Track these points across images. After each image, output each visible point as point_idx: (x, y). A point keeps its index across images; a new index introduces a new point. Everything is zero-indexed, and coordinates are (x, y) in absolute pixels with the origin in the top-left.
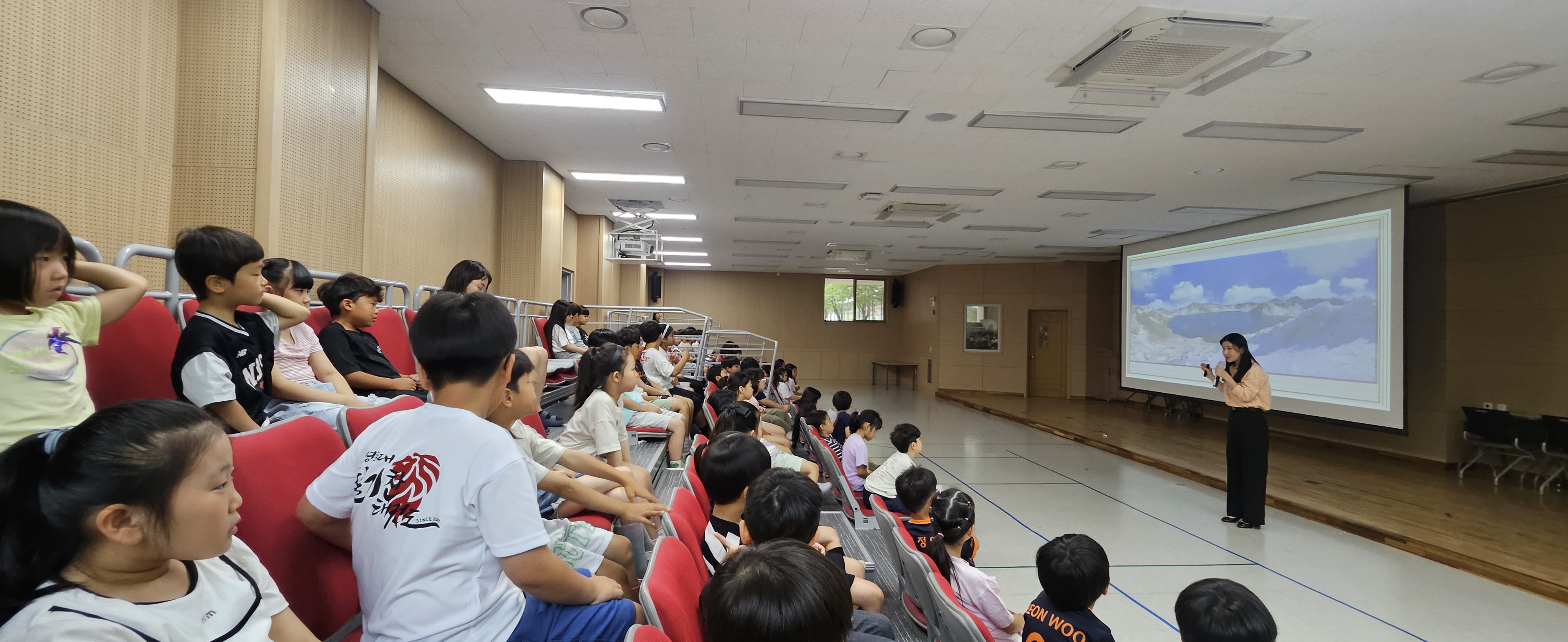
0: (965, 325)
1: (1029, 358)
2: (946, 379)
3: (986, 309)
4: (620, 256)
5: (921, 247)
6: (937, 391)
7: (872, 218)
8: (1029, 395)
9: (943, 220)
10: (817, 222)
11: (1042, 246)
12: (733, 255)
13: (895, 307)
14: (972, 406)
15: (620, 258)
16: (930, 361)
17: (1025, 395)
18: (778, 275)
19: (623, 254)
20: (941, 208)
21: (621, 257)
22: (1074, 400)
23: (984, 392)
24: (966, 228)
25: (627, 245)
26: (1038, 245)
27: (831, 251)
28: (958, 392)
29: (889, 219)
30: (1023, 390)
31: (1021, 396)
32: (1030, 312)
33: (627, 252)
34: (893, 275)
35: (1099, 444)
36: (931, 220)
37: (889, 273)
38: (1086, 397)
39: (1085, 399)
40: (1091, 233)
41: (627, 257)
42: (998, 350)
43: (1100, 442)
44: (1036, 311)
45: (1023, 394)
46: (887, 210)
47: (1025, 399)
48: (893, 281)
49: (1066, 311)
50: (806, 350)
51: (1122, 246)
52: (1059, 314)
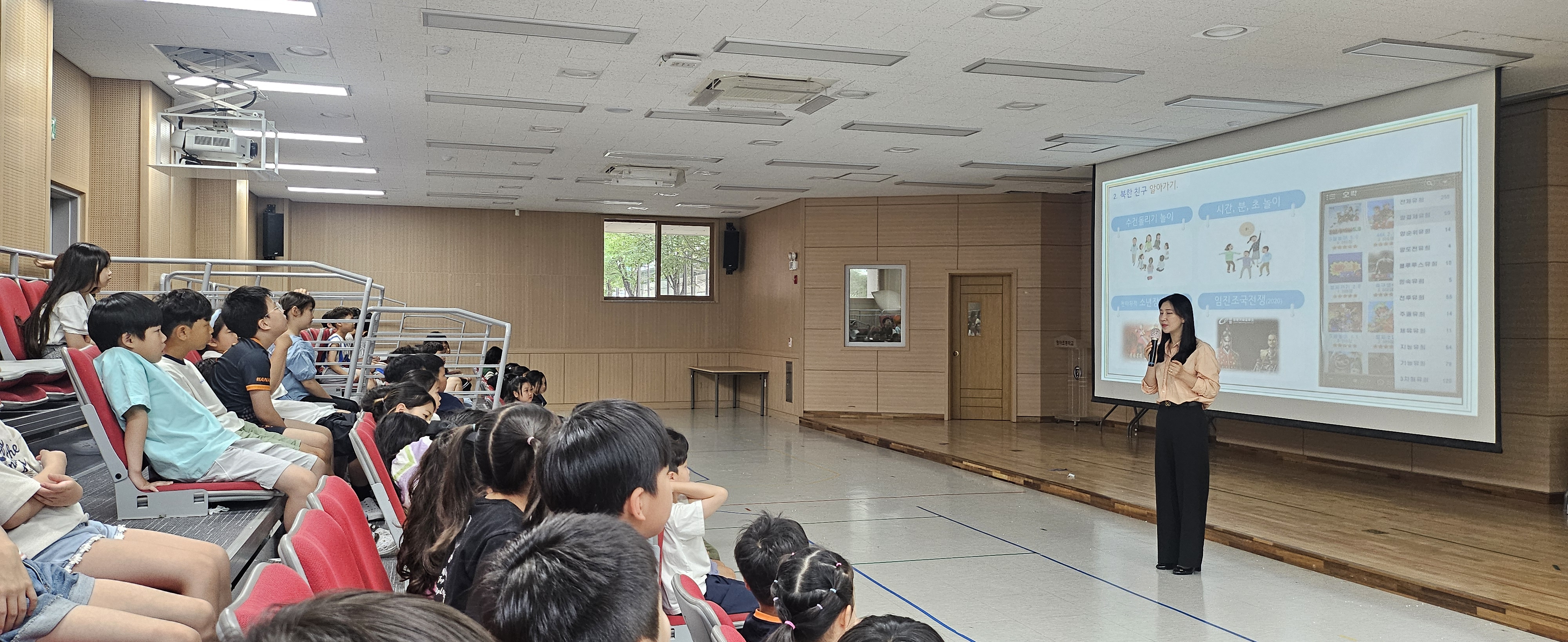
0: (847, 302)
1: (952, 354)
2: (817, 396)
3: (881, 272)
4: (184, 160)
5: (771, 163)
6: (802, 415)
7: (683, 103)
8: (952, 418)
9: (808, 108)
10: (584, 108)
11: (971, 164)
12: (428, 174)
13: (729, 272)
14: (860, 438)
15: (183, 164)
16: (789, 364)
17: (946, 418)
18: (517, 214)
19: (191, 157)
20: (804, 87)
21: (187, 163)
22: (1023, 422)
23: (880, 414)
24: (845, 128)
25: (198, 140)
26: (964, 162)
27: (612, 168)
28: (837, 415)
29: (713, 105)
30: (943, 410)
31: (940, 419)
32: (952, 277)
33: (200, 152)
34: (724, 215)
35: (1062, 489)
36: (789, 109)
37: (717, 213)
38: (1042, 418)
39: (1039, 420)
40: (1049, 140)
41: (199, 162)
42: (903, 343)
43: (1064, 486)
44: (961, 276)
45: (943, 415)
46: (712, 87)
47: (946, 423)
48: (724, 227)
49: (1010, 275)
50: (569, 351)
51: (1094, 165)
52: (999, 280)
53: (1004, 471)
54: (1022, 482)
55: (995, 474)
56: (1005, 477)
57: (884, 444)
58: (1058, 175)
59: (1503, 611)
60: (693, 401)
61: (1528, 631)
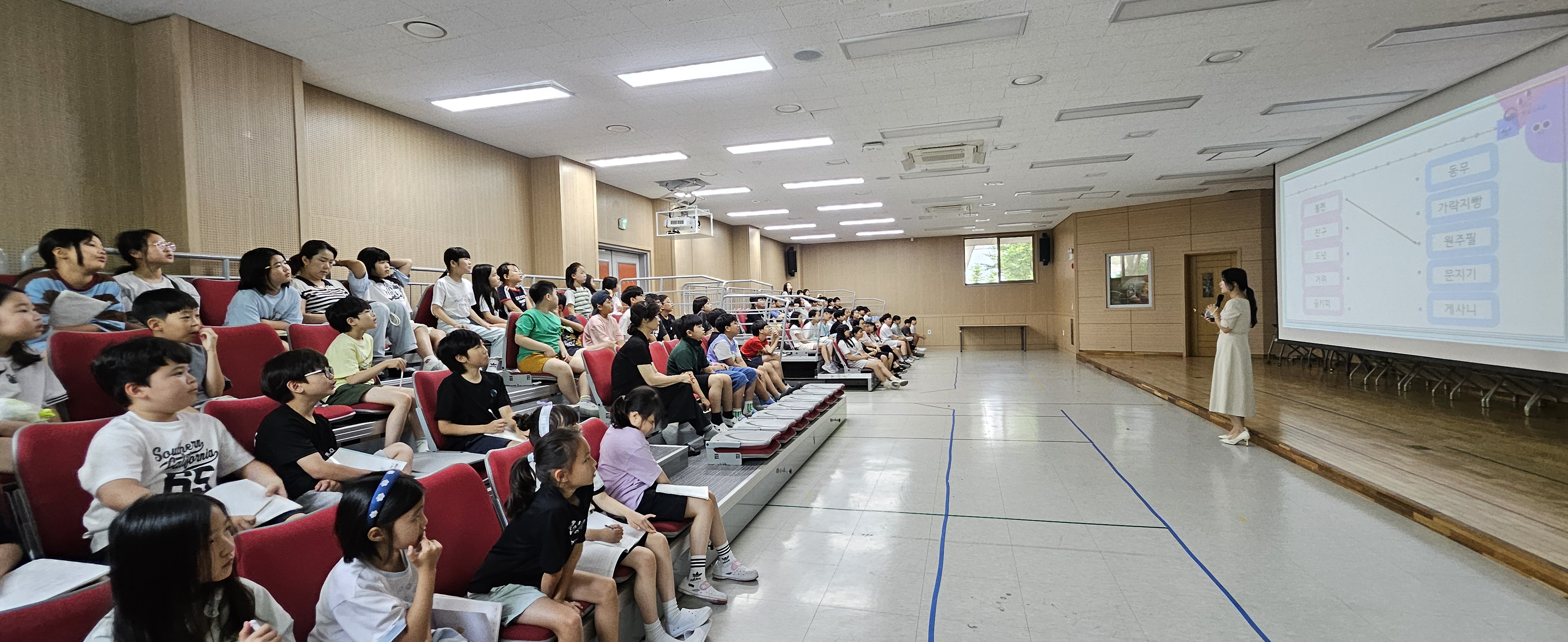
0: (1109, 279)
2: (1088, 341)
6: (1078, 352)
8: (1190, 355)
13: (1045, 264)
15: (667, 235)
16: (1072, 321)
17: (1184, 355)
18: (912, 240)
19: (673, 230)
23: (1134, 352)
24: (1031, 167)
28: (1097, 353)
30: (1182, 349)
31: (1180, 356)
32: (1188, 258)
33: (676, 228)
34: (1041, 228)
37: (1037, 228)
40: (1200, 153)
41: (675, 233)
42: (1150, 305)
44: (1196, 255)
45: (1182, 353)
47: (1185, 359)
48: (1041, 236)
49: (1235, 253)
50: (945, 315)
51: (1274, 165)
52: (1228, 257)
53: (1161, 391)
54: (1167, 398)
55: (1156, 392)
56: (1159, 394)
57: (1109, 371)
58: (1245, 176)
59: (1431, 517)
60: (1023, 344)
61: (1449, 537)
